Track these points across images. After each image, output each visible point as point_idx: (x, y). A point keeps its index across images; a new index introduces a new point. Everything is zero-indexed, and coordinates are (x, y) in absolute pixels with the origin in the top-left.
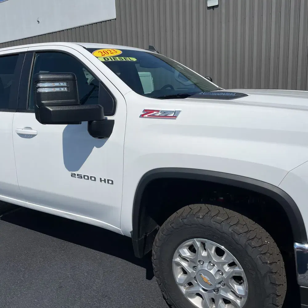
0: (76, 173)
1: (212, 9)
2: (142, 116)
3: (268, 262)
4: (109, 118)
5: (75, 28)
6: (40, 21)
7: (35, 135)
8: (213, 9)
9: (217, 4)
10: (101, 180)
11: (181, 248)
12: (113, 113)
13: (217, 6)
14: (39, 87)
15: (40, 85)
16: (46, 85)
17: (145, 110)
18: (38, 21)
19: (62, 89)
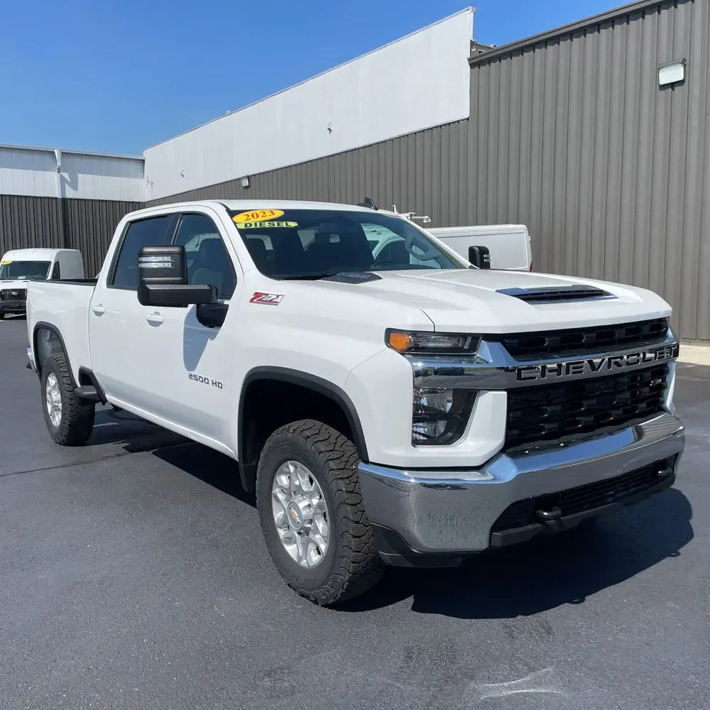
0: (193, 373)
1: (670, 89)
2: (252, 300)
3: (344, 489)
4: (226, 302)
5: (392, 140)
6: (332, 129)
7: (161, 323)
8: (673, 89)
9: (681, 78)
10: (213, 383)
11: (279, 474)
12: (229, 297)
13: (681, 83)
14: (141, 262)
15: (143, 259)
16: (153, 259)
17: (256, 294)
18: (329, 129)
19: (166, 265)
